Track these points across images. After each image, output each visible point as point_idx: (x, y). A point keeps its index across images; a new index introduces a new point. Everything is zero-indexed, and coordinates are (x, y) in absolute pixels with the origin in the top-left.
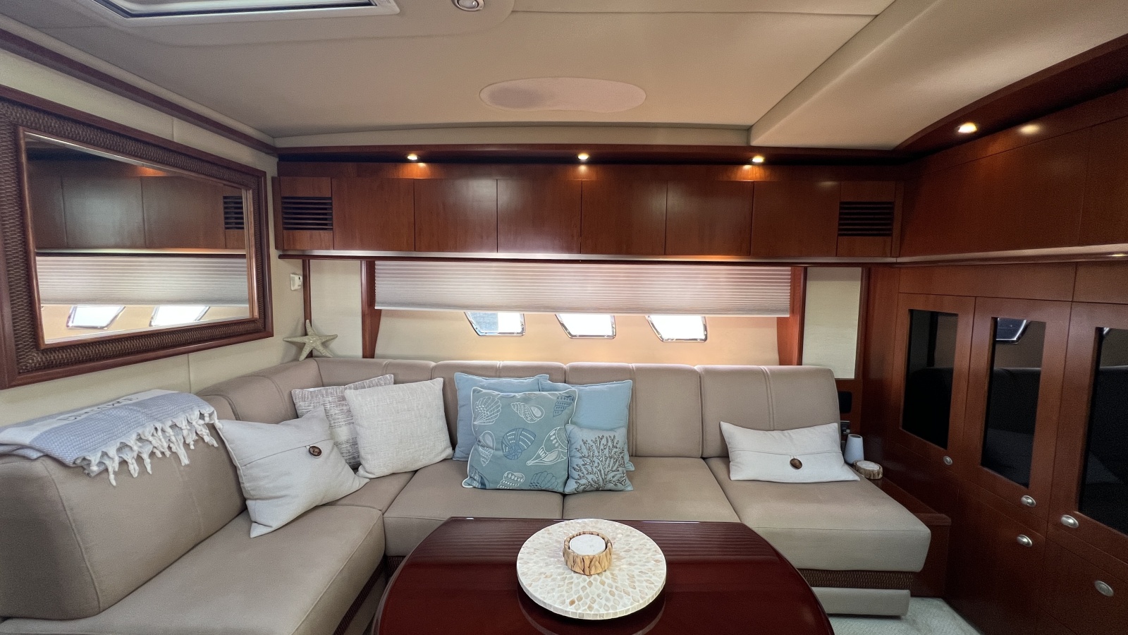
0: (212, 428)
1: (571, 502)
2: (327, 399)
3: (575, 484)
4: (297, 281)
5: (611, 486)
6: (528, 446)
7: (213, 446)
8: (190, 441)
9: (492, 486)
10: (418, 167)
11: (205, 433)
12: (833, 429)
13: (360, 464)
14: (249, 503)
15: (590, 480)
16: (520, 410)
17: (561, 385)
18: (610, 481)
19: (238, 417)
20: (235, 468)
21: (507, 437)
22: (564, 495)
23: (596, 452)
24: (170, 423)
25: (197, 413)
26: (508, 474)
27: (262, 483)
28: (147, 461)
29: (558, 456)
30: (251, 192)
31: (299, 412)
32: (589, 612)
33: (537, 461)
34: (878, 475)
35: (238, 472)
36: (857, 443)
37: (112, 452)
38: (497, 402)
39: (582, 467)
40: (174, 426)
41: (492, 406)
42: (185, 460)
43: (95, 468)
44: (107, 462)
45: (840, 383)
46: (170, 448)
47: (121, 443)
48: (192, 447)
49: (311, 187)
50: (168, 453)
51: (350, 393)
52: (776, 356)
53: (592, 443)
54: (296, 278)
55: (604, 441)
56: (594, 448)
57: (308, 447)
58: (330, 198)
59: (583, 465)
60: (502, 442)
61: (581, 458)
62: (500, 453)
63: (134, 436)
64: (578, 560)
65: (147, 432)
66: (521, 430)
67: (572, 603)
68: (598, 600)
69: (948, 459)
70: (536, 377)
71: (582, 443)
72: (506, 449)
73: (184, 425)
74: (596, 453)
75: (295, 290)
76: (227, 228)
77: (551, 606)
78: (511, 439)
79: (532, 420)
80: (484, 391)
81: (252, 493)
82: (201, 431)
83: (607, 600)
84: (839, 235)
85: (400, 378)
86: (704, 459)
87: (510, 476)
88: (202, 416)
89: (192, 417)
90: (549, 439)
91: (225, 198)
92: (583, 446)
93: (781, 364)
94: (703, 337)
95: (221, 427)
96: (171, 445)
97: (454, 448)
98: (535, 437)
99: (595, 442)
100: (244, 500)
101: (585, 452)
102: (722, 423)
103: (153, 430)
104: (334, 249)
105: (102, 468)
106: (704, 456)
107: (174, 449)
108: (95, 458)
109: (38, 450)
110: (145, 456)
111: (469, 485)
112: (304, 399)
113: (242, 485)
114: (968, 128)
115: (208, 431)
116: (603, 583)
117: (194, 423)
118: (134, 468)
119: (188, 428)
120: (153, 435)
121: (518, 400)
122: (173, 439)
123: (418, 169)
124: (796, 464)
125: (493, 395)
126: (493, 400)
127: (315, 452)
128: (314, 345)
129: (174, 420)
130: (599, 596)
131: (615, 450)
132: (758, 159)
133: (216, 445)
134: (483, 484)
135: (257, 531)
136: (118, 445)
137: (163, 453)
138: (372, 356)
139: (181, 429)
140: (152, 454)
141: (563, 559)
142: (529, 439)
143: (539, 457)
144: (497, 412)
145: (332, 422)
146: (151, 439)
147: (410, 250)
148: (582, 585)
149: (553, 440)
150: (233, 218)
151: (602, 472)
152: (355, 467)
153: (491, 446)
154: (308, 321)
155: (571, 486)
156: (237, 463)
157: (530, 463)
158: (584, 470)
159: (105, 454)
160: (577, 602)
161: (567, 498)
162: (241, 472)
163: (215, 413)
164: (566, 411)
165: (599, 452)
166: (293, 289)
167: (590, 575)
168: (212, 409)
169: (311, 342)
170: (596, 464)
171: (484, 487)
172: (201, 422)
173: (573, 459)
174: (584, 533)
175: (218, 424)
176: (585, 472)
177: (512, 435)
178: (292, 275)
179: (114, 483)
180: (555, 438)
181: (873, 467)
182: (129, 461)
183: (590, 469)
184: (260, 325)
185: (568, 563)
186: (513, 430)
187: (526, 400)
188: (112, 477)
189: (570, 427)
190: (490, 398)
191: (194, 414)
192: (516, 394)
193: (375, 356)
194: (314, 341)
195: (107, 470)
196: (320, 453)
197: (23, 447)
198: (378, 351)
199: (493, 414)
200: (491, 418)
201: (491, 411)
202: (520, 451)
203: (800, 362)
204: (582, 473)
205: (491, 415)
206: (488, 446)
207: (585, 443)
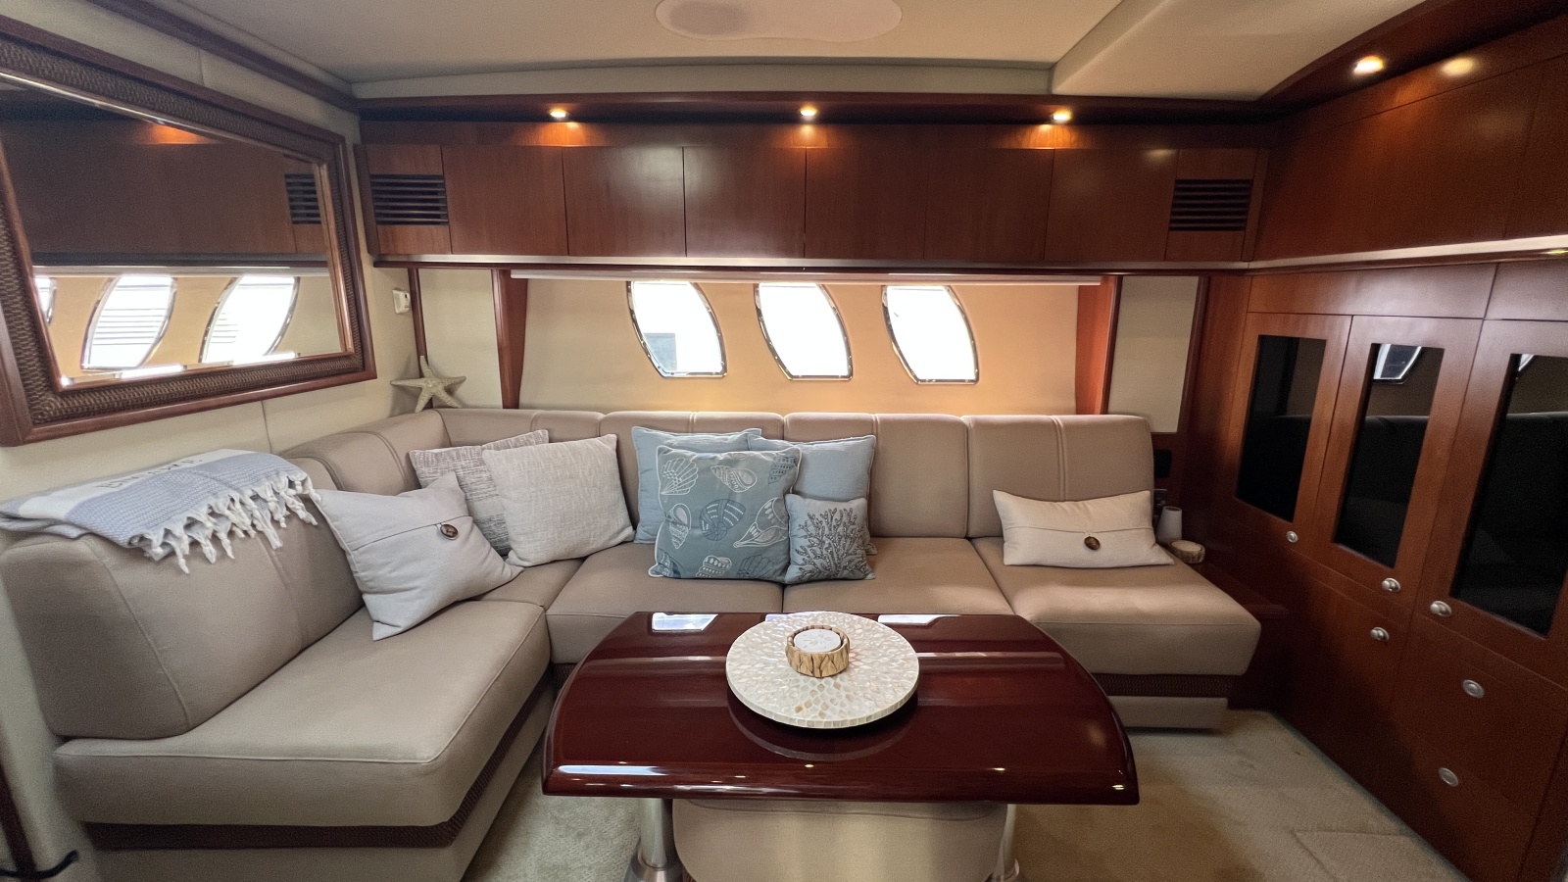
0: (307, 500)
1: (793, 594)
2: (459, 464)
3: (798, 570)
4: (403, 300)
5: (845, 573)
6: (736, 523)
7: (310, 524)
8: (280, 516)
9: (689, 574)
10: (567, 129)
11: (299, 507)
12: (1143, 498)
13: (510, 549)
14: (366, 598)
15: (819, 566)
16: (724, 477)
17: (779, 442)
18: (845, 568)
19: (340, 487)
20: (344, 552)
21: (707, 510)
22: (783, 586)
23: (827, 529)
24: (250, 493)
25: (285, 481)
26: (710, 558)
27: (382, 572)
28: (226, 541)
29: (776, 534)
30: (325, 166)
31: (422, 480)
32: (821, 720)
33: (747, 542)
34: (1199, 558)
35: (348, 558)
36: (1173, 518)
37: (178, 529)
38: (692, 465)
39: (808, 549)
40: (255, 498)
41: (686, 471)
42: (276, 543)
43: (158, 551)
44: (173, 542)
45: (1157, 438)
46: (253, 526)
47: (189, 518)
48: (283, 525)
49: (413, 161)
50: (252, 533)
51: (489, 454)
52: (1073, 404)
53: (820, 519)
54: (401, 295)
55: (837, 516)
56: (824, 524)
57: (439, 526)
58: (441, 177)
59: (809, 547)
60: (698, 517)
61: (805, 537)
62: (698, 532)
63: (205, 510)
64: (805, 659)
65: (222, 506)
66: (725, 501)
67: (799, 709)
68: (831, 705)
69: (1293, 534)
70: (744, 432)
71: (807, 518)
72: (705, 526)
73: (269, 495)
74: (827, 531)
75: (401, 314)
76: (295, 223)
77: (771, 713)
78: (713, 514)
79: (740, 488)
80: (674, 451)
81: (370, 584)
82: (293, 503)
83: (842, 705)
84: (1171, 229)
85: (556, 435)
86: (969, 539)
87: (712, 561)
88: (291, 484)
89: (280, 485)
90: (763, 514)
91: (287, 176)
92: (809, 522)
93: (1079, 412)
94: (973, 378)
95: (320, 499)
96: (255, 522)
97: (635, 528)
98: (744, 511)
99: (825, 516)
100: (361, 594)
101: (812, 529)
102: (994, 492)
103: (229, 502)
104: (452, 253)
105: (167, 550)
106: (970, 536)
107: (259, 528)
108: (156, 538)
109: (79, 527)
110: (223, 536)
111: (658, 573)
112: (427, 463)
113: (355, 575)
114: (1369, 65)
115: (302, 504)
116: (837, 686)
117: (282, 493)
118: (209, 549)
119: (275, 499)
120: (229, 508)
121: (720, 462)
122: (257, 514)
123: (564, 130)
124: (1092, 544)
125: (685, 456)
126: (687, 462)
127: (450, 532)
128: (434, 391)
129: (256, 489)
130: (832, 700)
131: (852, 527)
132: (1063, 116)
133: (315, 522)
134: (675, 572)
135: (380, 632)
136: (185, 521)
137: (245, 532)
138: (516, 405)
139: (265, 501)
140: (231, 534)
141: (786, 659)
142: (738, 515)
143: (750, 536)
144: (693, 478)
145: (468, 494)
146: (227, 512)
147: (560, 253)
148: (811, 688)
149: (768, 515)
150: (304, 208)
151: (835, 556)
152: (504, 553)
153: (686, 523)
154: (422, 357)
155: (793, 573)
156: (345, 546)
157: (738, 544)
158: (810, 552)
159: (168, 532)
160: (805, 709)
161: (788, 589)
162: (353, 557)
163: (309, 479)
164: (786, 476)
165: (830, 530)
166: (397, 311)
167: (822, 678)
168: (305, 475)
169: (430, 387)
170: (826, 546)
171: (676, 576)
172: (292, 492)
173: (796, 539)
174: (813, 628)
175: (315, 495)
176: (812, 556)
177: (714, 508)
178: (395, 292)
179: (186, 570)
180: (772, 512)
181: (1193, 548)
182: (202, 541)
183: (818, 552)
184: (357, 362)
185: (793, 664)
186: (715, 502)
187: (731, 463)
188: (182, 562)
189: (790, 498)
190: (681, 460)
191: (280, 481)
192: (718, 455)
193: (520, 405)
194: (434, 386)
195: (172, 553)
196: (455, 533)
197: (57, 522)
198: (524, 399)
199: (687, 481)
200: (685, 487)
201: (684, 477)
202: (725, 529)
203: (1105, 411)
204: (809, 557)
205: (684, 482)
206: (682, 524)
207: (811, 518)
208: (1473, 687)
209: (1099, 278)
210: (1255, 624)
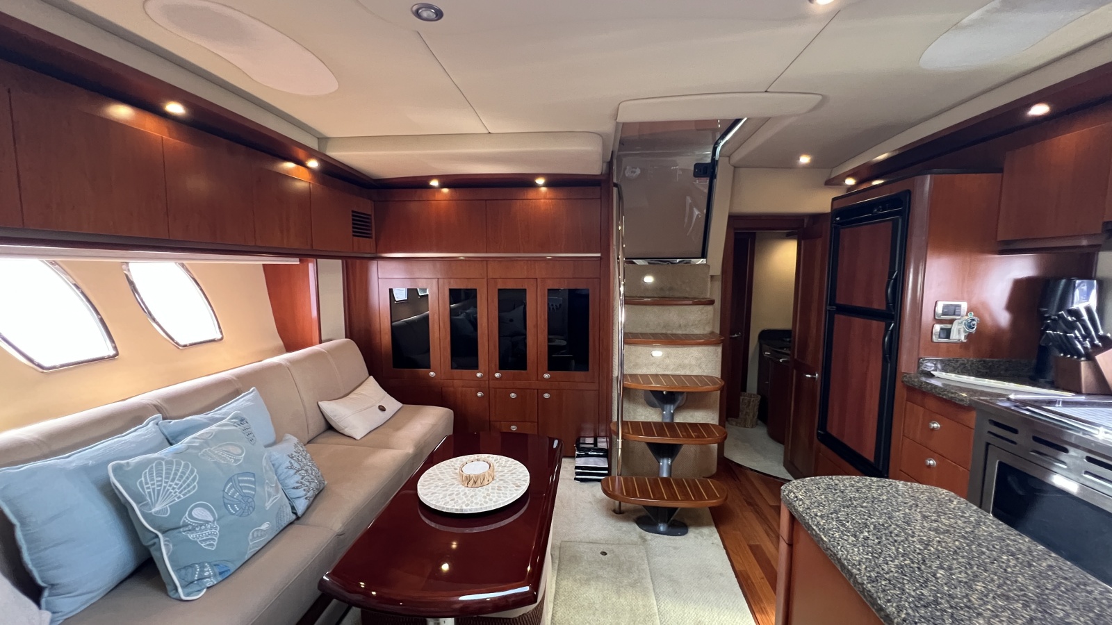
3: (302, 501)
6: (254, 490)
9: (238, 563)
21: (227, 493)
22: (299, 521)
33: (271, 500)
38: (177, 462)
41: (177, 470)
53: (296, 455)
59: (302, 479)
61: (295, 473)
62: (231, 518)
66: (236, 476)
69: (432, 373)
71: (290, 459)
72: (233, 509)
78: (234, 494)
79: (236, 461)
84: (353, 236)
87: (255, 534)
90: (266, 470)
92: (293, 461)
98: (254, 475)
99: (299, 451)
101: (296, 465)
102: (320, 403)
114: (434, 183)
124: (382, 409)
126: (169, 462)
132: (313, 164)
142: (250, 482)
153: (211, 519)
155: (301, 506)
170: (310, 472)
176: (308, 484)
177: (230, 488)
186: (228, 482)
190: (160, 464)
199: (188, 478)
200: (189, 485)
201: (181, 477)
202: (251, 500)
203: (321, 342)
204: (307, 486)
205: (185, 482)
206: (208, 522)
207: (292, 458)
208: (513, 395)
209: (298, 259)
210: (451, 411)
